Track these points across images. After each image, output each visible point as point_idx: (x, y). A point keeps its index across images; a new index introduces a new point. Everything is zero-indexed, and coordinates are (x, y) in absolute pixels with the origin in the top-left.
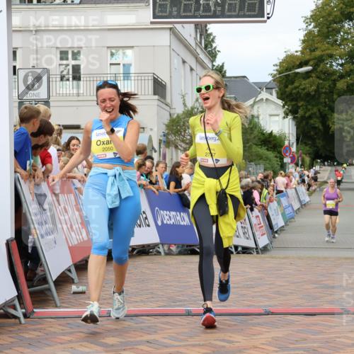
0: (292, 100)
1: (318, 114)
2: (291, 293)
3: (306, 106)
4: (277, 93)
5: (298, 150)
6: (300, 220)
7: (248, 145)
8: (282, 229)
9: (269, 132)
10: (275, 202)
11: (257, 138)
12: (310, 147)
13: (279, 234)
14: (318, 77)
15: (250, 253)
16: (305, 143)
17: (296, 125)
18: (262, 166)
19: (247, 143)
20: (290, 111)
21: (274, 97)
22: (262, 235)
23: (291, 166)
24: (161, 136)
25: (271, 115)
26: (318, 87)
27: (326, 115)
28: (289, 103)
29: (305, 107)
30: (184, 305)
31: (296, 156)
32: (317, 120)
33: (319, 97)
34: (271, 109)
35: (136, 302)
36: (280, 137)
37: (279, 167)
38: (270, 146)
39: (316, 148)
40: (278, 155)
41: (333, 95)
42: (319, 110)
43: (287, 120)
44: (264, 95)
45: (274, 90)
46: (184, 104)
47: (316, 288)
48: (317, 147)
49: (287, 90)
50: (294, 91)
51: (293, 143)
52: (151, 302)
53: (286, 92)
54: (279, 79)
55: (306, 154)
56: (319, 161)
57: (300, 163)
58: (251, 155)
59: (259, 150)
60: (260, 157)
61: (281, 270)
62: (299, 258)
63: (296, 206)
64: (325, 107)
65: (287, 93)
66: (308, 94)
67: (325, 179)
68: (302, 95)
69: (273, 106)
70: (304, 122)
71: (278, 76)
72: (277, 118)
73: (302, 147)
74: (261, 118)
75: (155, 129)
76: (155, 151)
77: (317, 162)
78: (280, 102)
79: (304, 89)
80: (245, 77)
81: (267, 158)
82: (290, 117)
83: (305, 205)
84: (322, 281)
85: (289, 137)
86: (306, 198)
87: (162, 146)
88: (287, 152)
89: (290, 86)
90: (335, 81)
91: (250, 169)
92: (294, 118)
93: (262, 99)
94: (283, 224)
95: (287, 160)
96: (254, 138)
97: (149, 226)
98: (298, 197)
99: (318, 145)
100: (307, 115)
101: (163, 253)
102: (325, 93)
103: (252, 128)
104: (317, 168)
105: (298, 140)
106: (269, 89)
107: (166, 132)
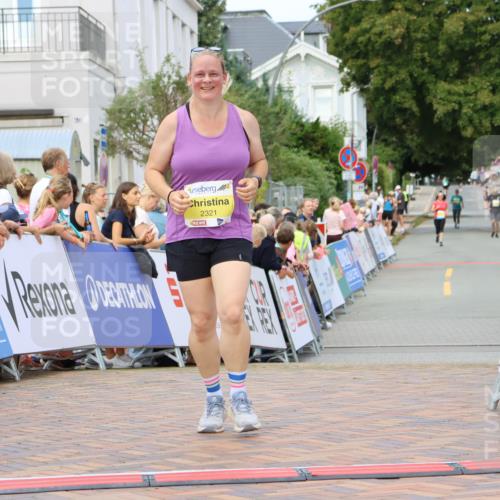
0: (357, 57)
1: (408, 82)
2: (353, 436)
3: (385, 66)
4: (328, 43)
5: (370, 156)
6: (375, 293)
7: (270, 147)
8: (339, 311)
9: (314, 120)
10: (325, 258)
11: (288, 133)
12: (394, 150)
13: (334, 321)
14: (408, 10)
15: (278, 361)
16: (385, 140)
17: (366, 105)
18: (300, 189)
19: (270, 143)
20: (354, 78)
21: (321, 51)
22: (300, 325)
23: (356, 186)
24: (97, 133)
25: (315, 88)
26: (408, 28)
27: (424, 83)
28: (350, 63)
29: (382, 69)
30: (141, 466)
31: (367, 167)
32: (408, 95)
33: (411, 48)
34: (317, 75)
35: (46, 463)
36: (335, 130)
37: (334, 190)
38: (314, 148)
39: (405, 151)
40: (332, 166)
41: (437, 45)
42: (411, 75)
43: (347, 95)
44: (302, 47)
45: (321, 37)
46: (142, 67)
47: (403, 424)
48: (408, 147)
49: (347, 35)
50: (361, 39)
51: (360, 142)
52: (75, 463)
53: (344, 40)
54: (330, 15)
55: (387, 163)
56: (412, 175)
57: (375, 180)
58: (278, 167)
59: (294, 156)
60: (296, 171)
61: (335, 392)
62: (372, 368)
63: (368, 264)
64: (423, 69)
65: (348, 42)
66: (389, 44)
67: (425, 211)
68: (377, 46)
69: (319, 69)
70: (382, 99)
71: (328, 8)
72: (327, 93)
73: (379, 147)
74: (296, 93)
75: (86, 119)
76: (87, 164)
77: (409, 178)
78: (334, 61)
79: (381, 34)
80: (263, 12)
81: (310, 173)
82: (354, 89)
83: (385, 262)
84: (414, 411)
85: (352, 130)
86: (387, 250)
87: (100, 152)
88: (348, 158)
89: (353, 29)
90: (440, 17)
91: (276, 194)
92: (362, 91)
93: (298, 56)
94: (342, 302)
95: (348, 175)
96: (283, 132)
97: (73, 311)
98: (372, 248)
99: (409, 142)
100: (388, 85)
101: (102, 366)
102: (422, 40)
103: (278, 113)
104: (409, 189)
105: (370, 134)
106: (311, 35)
107: (108, 124)
